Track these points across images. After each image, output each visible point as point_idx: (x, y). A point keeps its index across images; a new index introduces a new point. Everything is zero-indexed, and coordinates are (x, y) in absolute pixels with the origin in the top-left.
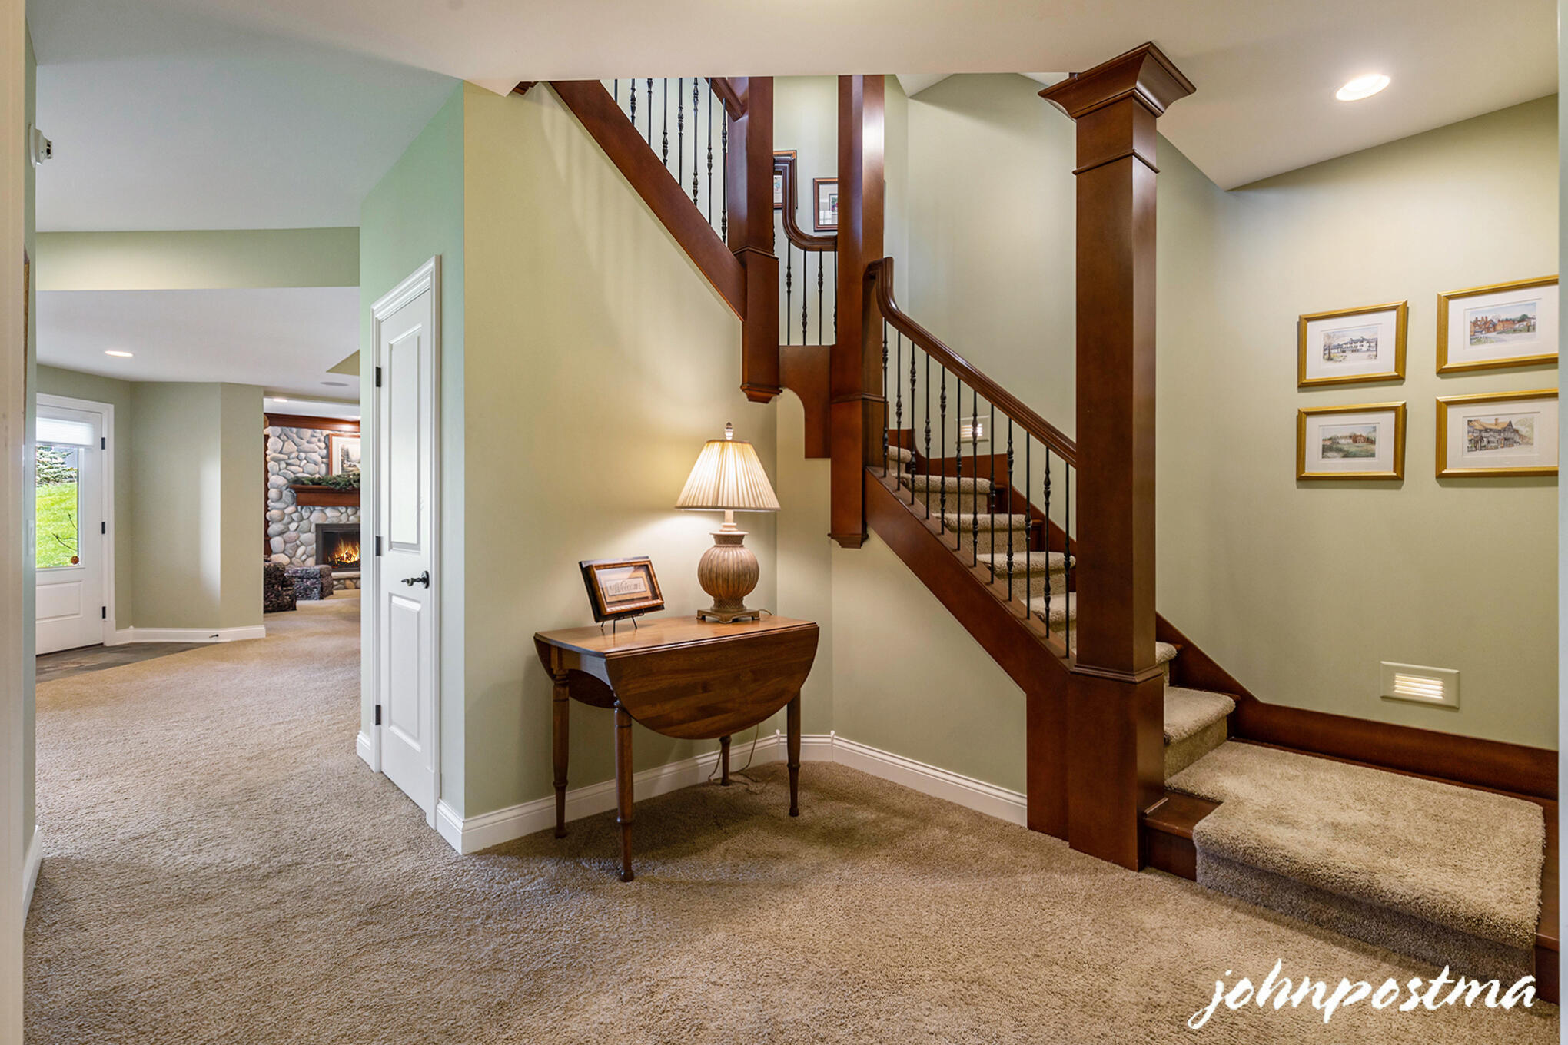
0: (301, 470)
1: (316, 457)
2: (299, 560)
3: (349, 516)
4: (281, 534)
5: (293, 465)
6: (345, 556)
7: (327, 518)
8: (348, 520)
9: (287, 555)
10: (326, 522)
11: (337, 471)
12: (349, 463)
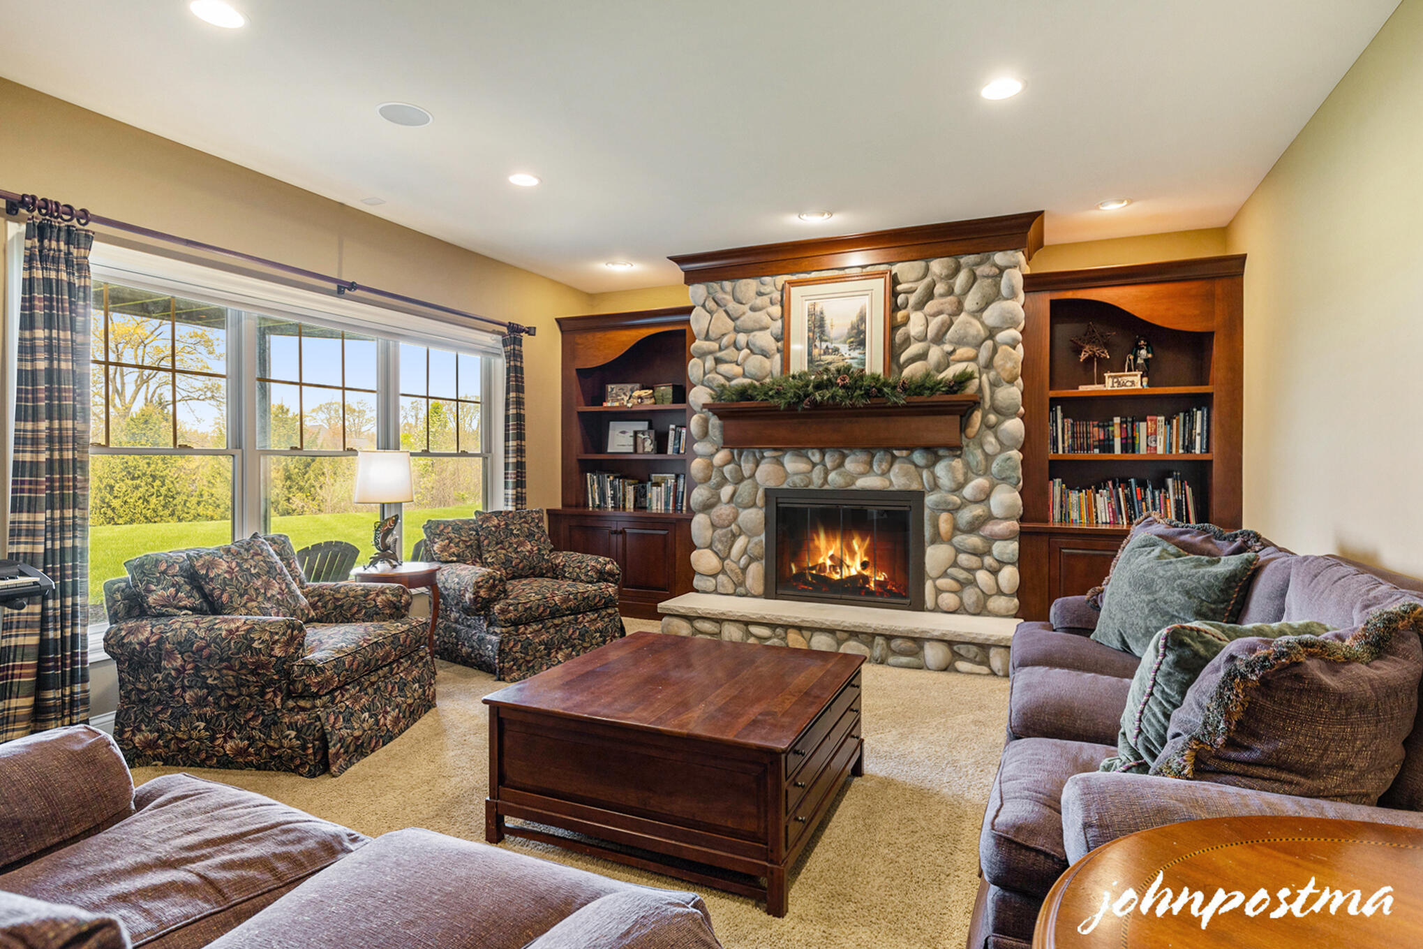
0: (738, 370)
1: (765, 340)
2: (734, 566)
3: (826, 473)
4: (707, 507)
5: (726, 362)
6: (829, 563)
7: (787, 475)
8: (826, 481)
9: (716, 553)
10: (785, 486)
11: (799, 365)
12: (824, 345)
